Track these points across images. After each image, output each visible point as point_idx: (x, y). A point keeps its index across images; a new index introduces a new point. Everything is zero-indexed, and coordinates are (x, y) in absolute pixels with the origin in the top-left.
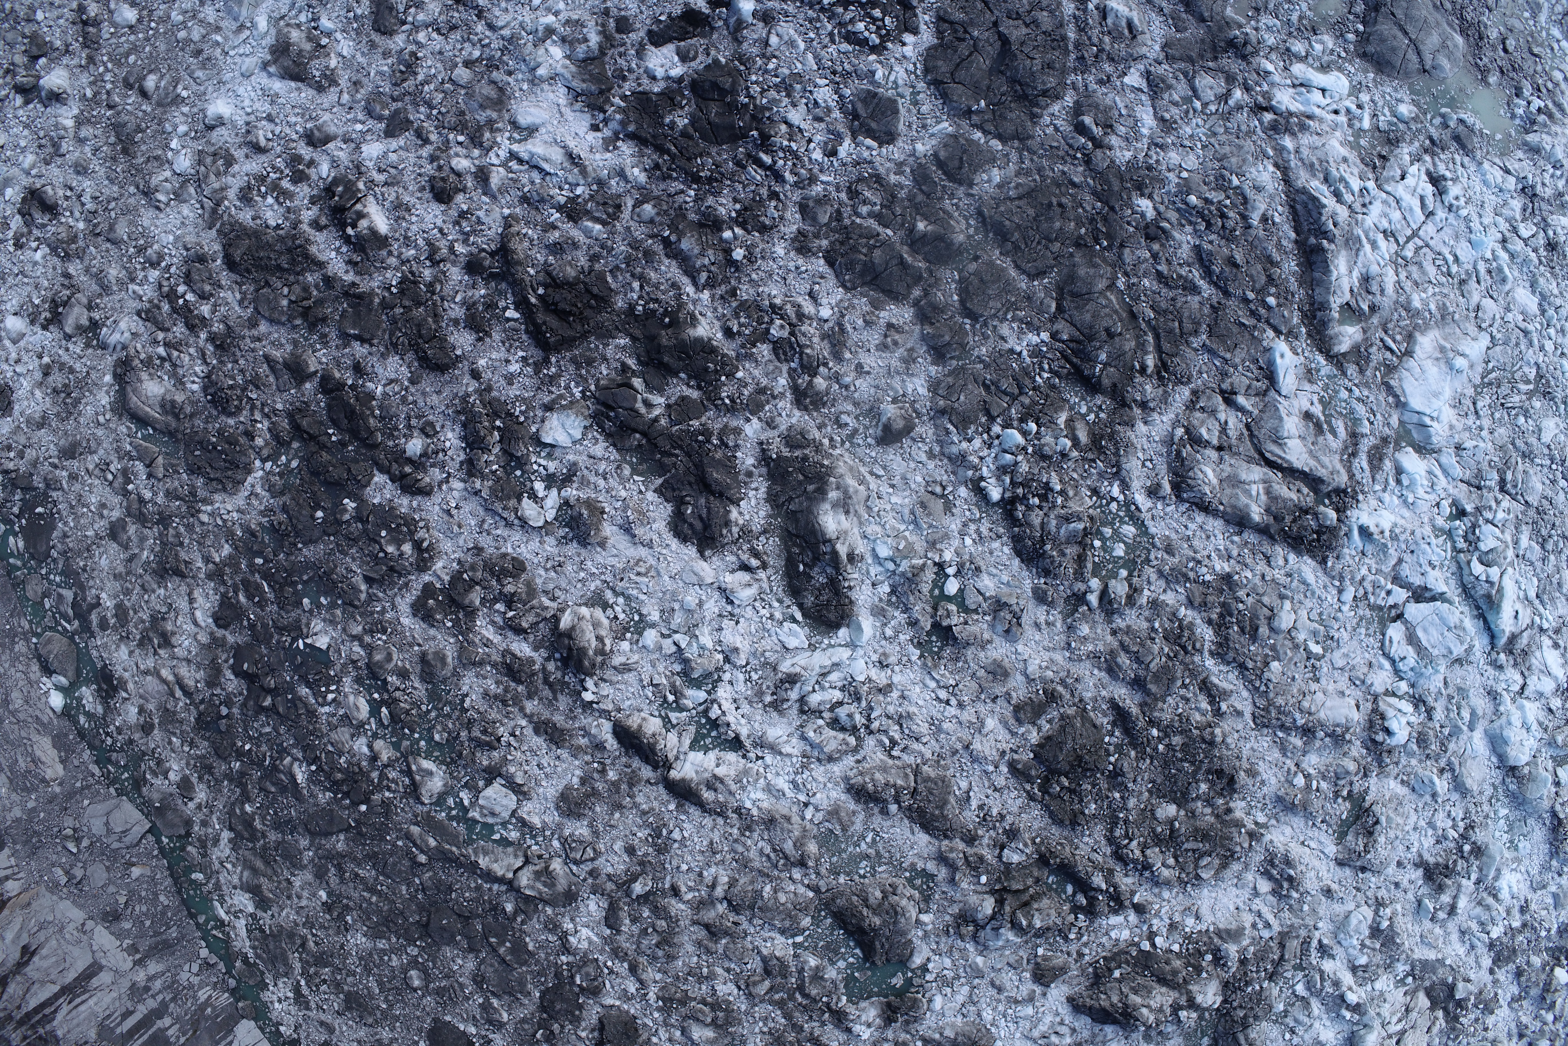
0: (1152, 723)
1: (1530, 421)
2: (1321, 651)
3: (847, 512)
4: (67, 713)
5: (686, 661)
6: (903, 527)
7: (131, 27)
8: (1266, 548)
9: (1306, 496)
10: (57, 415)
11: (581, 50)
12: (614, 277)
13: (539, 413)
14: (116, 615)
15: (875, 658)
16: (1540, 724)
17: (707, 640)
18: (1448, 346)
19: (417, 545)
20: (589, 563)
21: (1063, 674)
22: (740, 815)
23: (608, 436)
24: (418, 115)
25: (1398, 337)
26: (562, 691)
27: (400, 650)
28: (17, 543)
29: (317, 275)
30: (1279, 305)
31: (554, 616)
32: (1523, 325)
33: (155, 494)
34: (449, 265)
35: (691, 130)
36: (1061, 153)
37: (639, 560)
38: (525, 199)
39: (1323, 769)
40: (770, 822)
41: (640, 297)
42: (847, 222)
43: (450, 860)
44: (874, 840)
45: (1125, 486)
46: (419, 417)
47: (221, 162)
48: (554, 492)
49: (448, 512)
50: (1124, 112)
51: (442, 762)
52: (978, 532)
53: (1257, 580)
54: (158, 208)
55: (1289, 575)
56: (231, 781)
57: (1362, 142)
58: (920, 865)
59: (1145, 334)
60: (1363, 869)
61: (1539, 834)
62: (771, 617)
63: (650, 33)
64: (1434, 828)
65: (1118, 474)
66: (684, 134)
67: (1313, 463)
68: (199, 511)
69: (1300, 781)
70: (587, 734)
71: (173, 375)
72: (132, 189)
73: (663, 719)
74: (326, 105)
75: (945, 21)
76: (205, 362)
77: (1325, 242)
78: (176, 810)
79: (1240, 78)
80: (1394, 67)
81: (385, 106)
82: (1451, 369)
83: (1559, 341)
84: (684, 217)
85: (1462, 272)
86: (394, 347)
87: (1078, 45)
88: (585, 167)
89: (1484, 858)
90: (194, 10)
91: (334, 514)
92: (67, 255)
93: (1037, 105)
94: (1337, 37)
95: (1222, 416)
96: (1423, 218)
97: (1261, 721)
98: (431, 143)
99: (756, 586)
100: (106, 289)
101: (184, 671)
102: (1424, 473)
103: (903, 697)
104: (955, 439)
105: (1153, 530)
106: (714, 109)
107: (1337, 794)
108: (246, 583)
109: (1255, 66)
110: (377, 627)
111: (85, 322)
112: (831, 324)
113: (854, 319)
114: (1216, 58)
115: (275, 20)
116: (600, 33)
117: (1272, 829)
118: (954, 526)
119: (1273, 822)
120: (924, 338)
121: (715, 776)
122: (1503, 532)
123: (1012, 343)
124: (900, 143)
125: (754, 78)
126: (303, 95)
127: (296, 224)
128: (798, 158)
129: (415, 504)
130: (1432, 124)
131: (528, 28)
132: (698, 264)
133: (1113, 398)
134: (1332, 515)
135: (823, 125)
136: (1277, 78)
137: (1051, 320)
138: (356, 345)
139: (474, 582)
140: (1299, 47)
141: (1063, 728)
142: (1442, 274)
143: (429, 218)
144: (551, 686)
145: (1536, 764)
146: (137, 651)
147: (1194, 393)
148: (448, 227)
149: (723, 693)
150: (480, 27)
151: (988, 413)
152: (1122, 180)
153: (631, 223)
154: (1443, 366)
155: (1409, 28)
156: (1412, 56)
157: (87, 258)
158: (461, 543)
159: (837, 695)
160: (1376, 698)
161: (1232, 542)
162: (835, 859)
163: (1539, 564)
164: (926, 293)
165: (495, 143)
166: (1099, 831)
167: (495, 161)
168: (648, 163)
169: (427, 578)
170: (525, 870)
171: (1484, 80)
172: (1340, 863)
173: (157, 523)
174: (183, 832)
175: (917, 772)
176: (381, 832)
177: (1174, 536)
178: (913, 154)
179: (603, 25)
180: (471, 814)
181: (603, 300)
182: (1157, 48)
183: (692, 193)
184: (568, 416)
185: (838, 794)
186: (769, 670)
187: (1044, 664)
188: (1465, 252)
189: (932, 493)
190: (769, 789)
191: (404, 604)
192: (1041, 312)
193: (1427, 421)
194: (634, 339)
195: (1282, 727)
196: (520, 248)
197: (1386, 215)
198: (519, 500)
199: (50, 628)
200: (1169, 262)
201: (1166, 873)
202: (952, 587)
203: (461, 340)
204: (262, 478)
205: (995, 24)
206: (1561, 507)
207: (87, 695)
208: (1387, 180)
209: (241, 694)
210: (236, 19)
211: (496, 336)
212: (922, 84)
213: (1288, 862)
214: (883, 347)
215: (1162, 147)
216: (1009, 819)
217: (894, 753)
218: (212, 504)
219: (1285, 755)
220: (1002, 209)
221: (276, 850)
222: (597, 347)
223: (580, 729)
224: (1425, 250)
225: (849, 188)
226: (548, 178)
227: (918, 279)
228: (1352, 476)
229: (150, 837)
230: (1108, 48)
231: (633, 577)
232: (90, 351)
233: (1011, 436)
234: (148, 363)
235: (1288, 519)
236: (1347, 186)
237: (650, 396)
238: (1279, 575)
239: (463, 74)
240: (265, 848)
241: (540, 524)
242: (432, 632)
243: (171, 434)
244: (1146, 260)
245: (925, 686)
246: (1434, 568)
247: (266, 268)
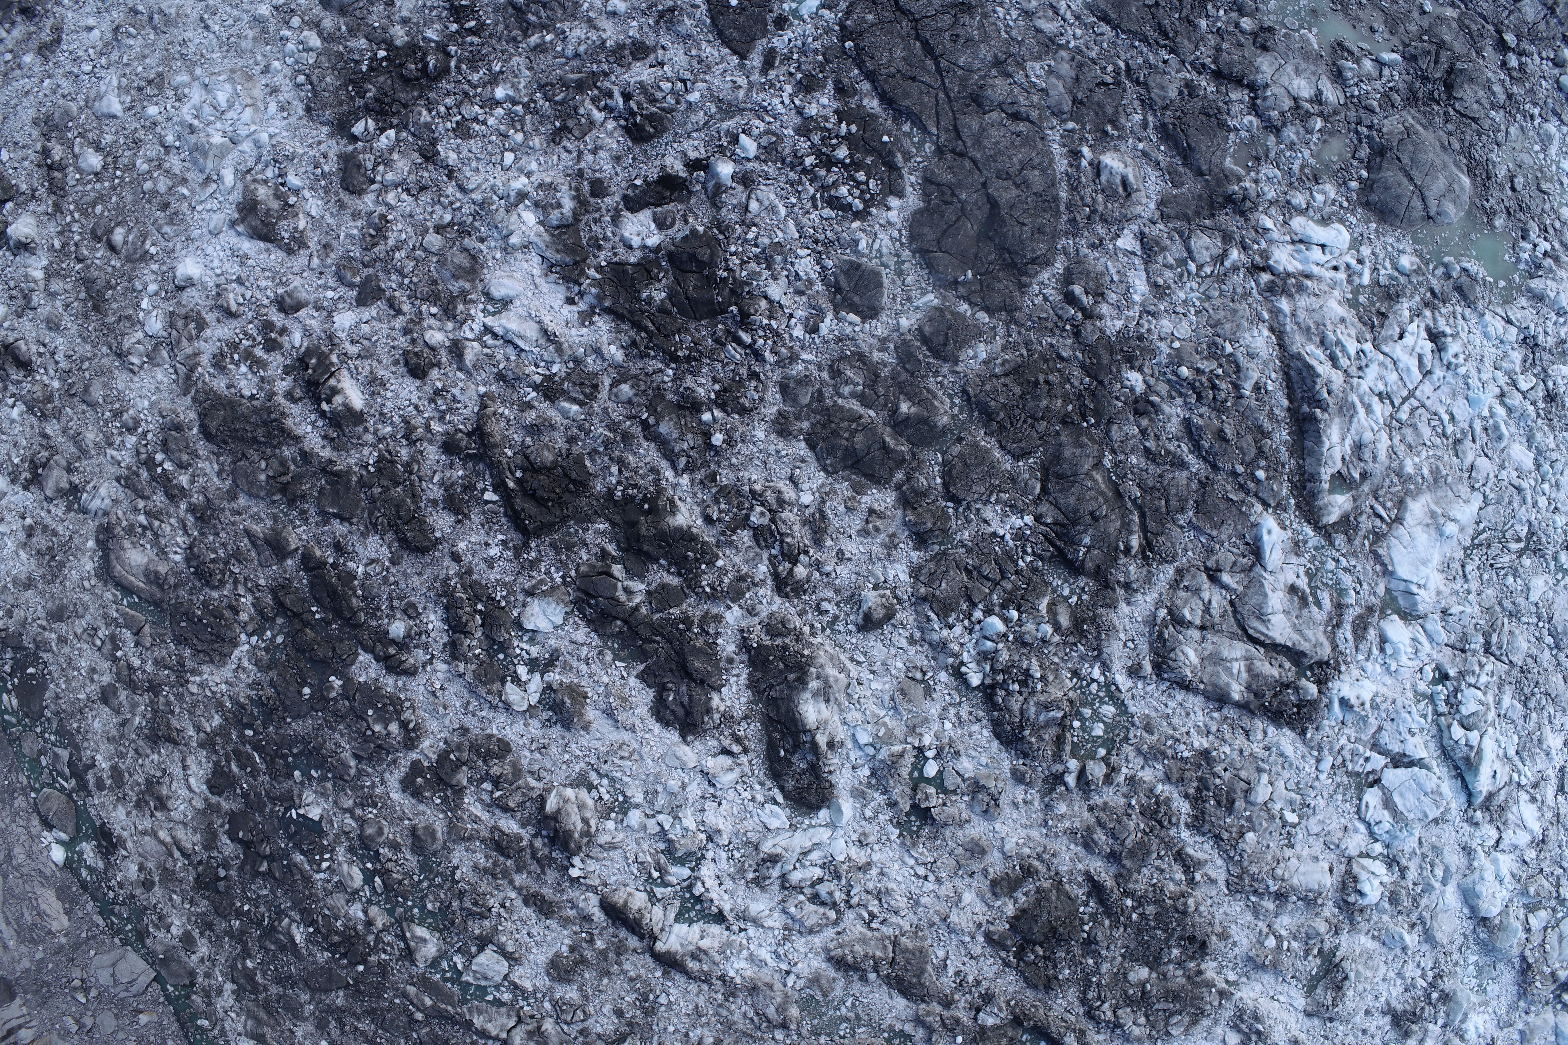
0: (1126, 893)
1: (1519, 581)
2: (1296, 820)
3: (827, 701)
4: (69, 865)
5: (670, 842)
6: (882, 713)
7: (96, 174)
8: (1246, 722)
9: (1288, 670)
10: (43, 577)
11: (555, 216)
12: (593, 460)
13: (521, 597)
14: (112, 777)
15: (855, 837)
16: (1513, 875)
17: (690, 822)
18: (1439, 511)
19: (404, 725)
20: (574, 746)
21: (1040, 850)
22: (724, 981)
23: (590, 622)
24: (389, 283)
25: (1389, 504)
26: (550, 866)
27: (391, 823)
28: (11, 701)
29: (293, 449)
30: (1268, 478)
31: (540, 795)
32: (1516, 482)
33: (144, 662)
34: (425, 444)
35: (668, 305)
36: (1050, 325)
37: (623, 744)
38: (500, 377)
39: (1294, 930)
40: (753, 989)
41: (619, 483)
42: (829, 403)
43: (446, 1018)
44: (853, 1004)
45: (1106, 668)
46: (401, 599)
47: (192, 325)
48: (537, 677)
49: (433, 694)
50: (1116, 278)
51: (436, 929)
52: (958, 716)
53: (1235, 756)
54: (132, 371)
55: (1267, 748)
56: (232, 937)
57: (1362, 299)
58: (898, 1027)
59: (1131, 512)
60: (1331, 1020)
61: (1507, 977)
62: (753, 799)
63: (625, 197)
64: (1403, 978)
65: (1099, 656)
66: (662, 310)
67: (1296, 637)
68: (188, 682)
69: (1271, 942)
70: (574, 906)
71: (156, 544)
72: (105, 350)
73: (648, 893)
74: (296, 269)
75: (932, 183)
76: (186, 533)
77: (1318, 411)
78: (179, 962)
79: (1237, 237)
80: (1397, 216)
81: (355, 272)
82: (1441, 535)
83: (1553, 495)
84: (663, 397)
85: (1458, 431)
86: (373, 527)
87: (1070, 206)
88: (561, 344)
89: (1452, 1004)
90: (159, 159)
91: (321, 691)
92: (43, 415)
93: (1026, 274)
94: (1340, 185)
95: (1206, 596)
96: (1420, 377)
97: (1235, 887)
98: (404, 314)
99: (738, 770)
100: (84, 453)
101: (181, 833)
102: (1408, 642)
103: (882, 874)
104: (936, 627)
105: (1132, 709)
106: (692, 282)
107: (1307, 952)
108: (238, 754)
109: (1253, 223)
110: (367, 800)
111: (65, 485)
112: (812, 510)
113: (835, 507)
114: (1213, 216)
115: (242, 174)
116: (574, 198)
117: (1242, 987)
118: (934, 710)
119: (1244, 979)
120: (905, 524)
121: (699, 949)
122: (1485, 694)
123: (996, 526)
124: (884, 317)
125: (733, 249)
126: (273, 257)
127: (270, 396)
128: (778, 335)
129: (400, 683)
130: (1434, 276)
131: (500, 192)
132: (677, 448)
133: (1096, 580)
134: (1313, 689)
135: (804, 299)
136: (1275, 235)
137: (1035, 502)
138: (336, 522)
139: (459, 763)
140: (1299, 199)
141: (1038, 901)
142: (1437, 435)
143: (404, 394)
144: (539, 861)
145: (1508, 914)
146: (134, 812)
147: (1179, 571)
148: (423, 404)
149: (707, 871)
150: (451, 189)
151: (969, 599)
152: (1112, 352)
153: (609, 403)
154: (1433, 532)
155: (1415, 174)
156: (1417, 203)
157: (64, 418)
158: (447, 723)
159: (818, 872)
160: (1350, 860)
161: (1212, 718)
162: (816, 1022)
163: (1520, 722)
164: (909, 477)
165: (469, 315)
166: (1073, 993)
167: (469, 335)
168: (625, 340)
169: (414, 756)
170: (518, 1029)
171: (1490, 223)
172: (1309, 1015)
173: (148, 690)
174: (187, 982)
175: (895, 943)
176: (379, 991)
177: (1153, 714)
178: (897, 328)
179: (577, 189)
180: (464, 978)
181: (582, 484)
182: (1152, 206)
183: (670, 372)
184: (549, 603)
185: (818, 963)
186: (751, 849)
187: (1021, 841)
188: (1462, 411)
189: (913, 679)
190: (751, 958)
191: (393, 780)
192: (1025, 494)
193: (1414, 589)
194: (613, 524)
195: (1255, 892)
196: (495, 428)
197: (1382, 378)
198: (503, 684)
199: (48, 785)
200: (1157, 437)
201: (1136, 1031)
202: (931, 769)
203: (440, 522)
204: (248, 652)
205: (984, 185)
206: (1546, 665)
207: (88, 850)
208: (1385, 340)
209: (237, 857)
210: (202, 171)
211: (476, 519)
212: (908, 253)
213: (1257, 1018)
214: (864, 533)
215: (1153, 315)
216: (985, 984)
217: (873, 925)
218: (200, 674)
219: (1257, 917)
220: (988, 387)
221: (278, 1002)
222: (576, 531)
223: (568, 901)
224: (1421, 411)
225: (831, 366)
226: (523, 355)
227: (901, 462)
228: (1335, 647)
229: (156, 986)
230: (1100, 209)
231: (616, 761)
232: (72, 514)
233: (992, 625)
234: (130, 530)
235: (1269, 694)
236: (1344, 350)
237: (630, 583)
238: (1257, 748)
239: (434, 240)
240: (267, 1000)
241: (524, 708)
242: (422, 807)
243: (157, 604)
244: (1134, 436)
245: (904, 863)
246: (1413, 735)
247: (243, 440)
